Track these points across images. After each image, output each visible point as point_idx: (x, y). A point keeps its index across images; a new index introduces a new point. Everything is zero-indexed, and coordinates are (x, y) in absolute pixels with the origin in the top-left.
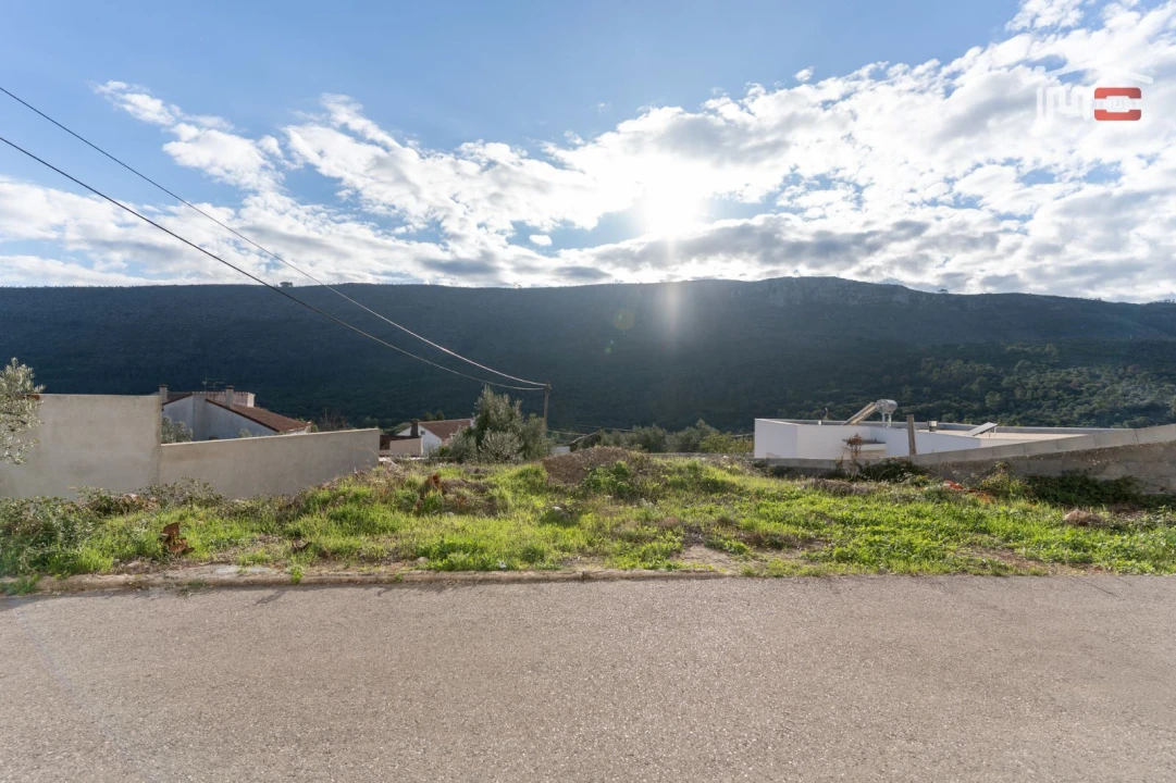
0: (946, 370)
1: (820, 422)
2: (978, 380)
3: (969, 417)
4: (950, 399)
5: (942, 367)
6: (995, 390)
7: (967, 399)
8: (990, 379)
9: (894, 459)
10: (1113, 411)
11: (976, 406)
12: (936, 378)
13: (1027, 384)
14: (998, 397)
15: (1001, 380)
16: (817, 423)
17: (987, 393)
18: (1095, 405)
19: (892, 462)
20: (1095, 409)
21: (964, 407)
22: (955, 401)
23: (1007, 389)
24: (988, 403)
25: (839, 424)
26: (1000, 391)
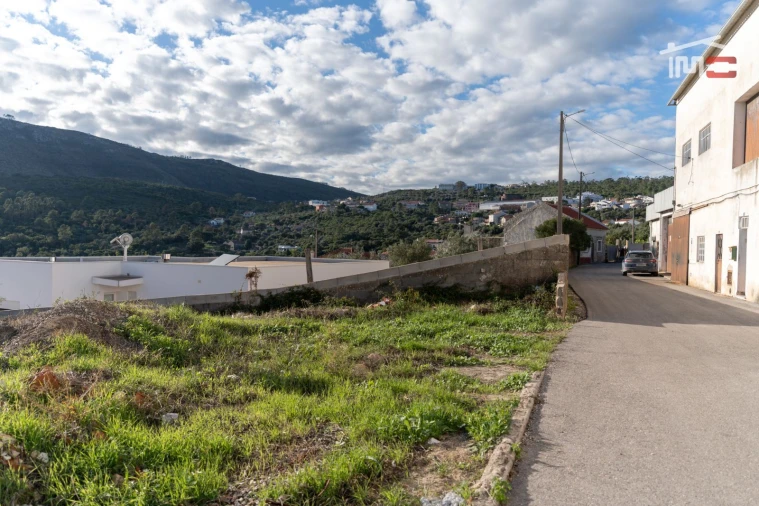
0: (18, 201)
1: (53, 259)
2: (50, 213)
3: (44, 250)
4: (23, 231)
5: (13, 198)
6: (66, 224)
7: (39, 231)
8: (60, 213)
9: (298, 287)
10: (155, 243)
11: (49, 239)
12: (7, 209)
13: (92, 218)
14: (69, 231)
15: (71, 213)
16: (49, 260)
17: (58, 226)
18: (144, 238)
19: (295, 289)
20: (143, 241)
21: (39, 239)
22: (28, 234)
23: (76, 223)
24: (60, 236)
25: (78, 260)
26: (70, 224)
